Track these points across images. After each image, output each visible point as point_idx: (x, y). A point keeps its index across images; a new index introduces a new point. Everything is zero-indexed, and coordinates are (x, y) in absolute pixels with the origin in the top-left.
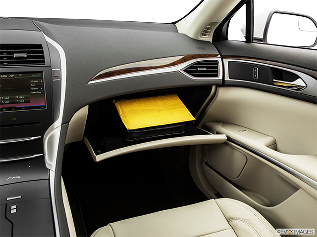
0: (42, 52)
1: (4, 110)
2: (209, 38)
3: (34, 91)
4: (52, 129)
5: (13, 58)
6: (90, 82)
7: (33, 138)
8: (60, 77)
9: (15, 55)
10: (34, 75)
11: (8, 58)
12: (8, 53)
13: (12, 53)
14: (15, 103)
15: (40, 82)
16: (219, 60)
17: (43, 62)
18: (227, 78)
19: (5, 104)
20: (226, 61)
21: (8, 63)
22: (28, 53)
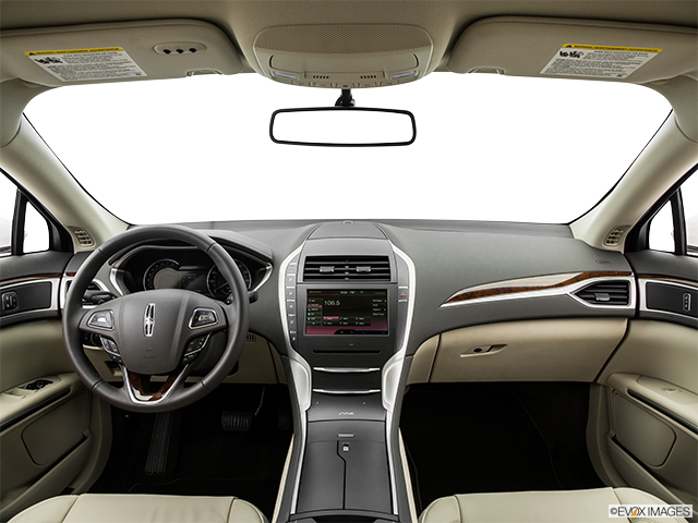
0: (388, 265)
1: (342, 332)
2: (619, 247)
3: (376, 312)
4: (393, 361)
5: (355, 271)
6: (443, 306)
7: (371, 369)
8: (407, 297)
9: (358, 269)
10: (377, 293)
11: (351, 272)
12: (351, 266)
13: (354, 266)
14: (354, 325)
15: (382, 301)
16: (632, 279)
17: (389, 277)
18: (643, 307)
19: (343, 325)
20: (643, 283)
21: (350, 277)
22: (372, 266)
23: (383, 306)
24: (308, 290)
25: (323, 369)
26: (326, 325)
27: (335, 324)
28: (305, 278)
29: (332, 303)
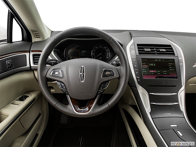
0: (172, 49)
1: (158, 77)
3: (171, 69)
5: (159, 51)
6: (194, 66)
7: (174, 94)
9: (161, 50)
10: (170, 61)
11: (157, 51)
12: (156, 49)
14: (163, 74)
15: (173, 64)
17: (174, 54)
19: (158, 74)
21: (158, 54)
22: (165, 49)
23: (174, 66)
24: (142, 59)
25: (153, 94)
26: (151, 74)
27: (155, 74)
28: (139, 53)
29: (152, 65)
